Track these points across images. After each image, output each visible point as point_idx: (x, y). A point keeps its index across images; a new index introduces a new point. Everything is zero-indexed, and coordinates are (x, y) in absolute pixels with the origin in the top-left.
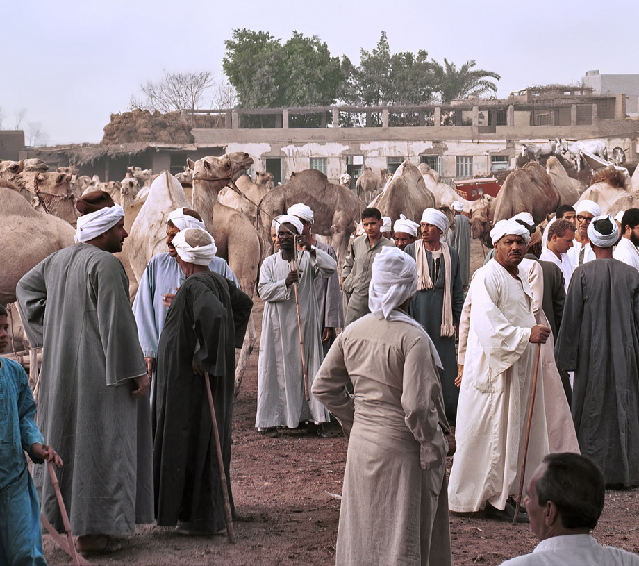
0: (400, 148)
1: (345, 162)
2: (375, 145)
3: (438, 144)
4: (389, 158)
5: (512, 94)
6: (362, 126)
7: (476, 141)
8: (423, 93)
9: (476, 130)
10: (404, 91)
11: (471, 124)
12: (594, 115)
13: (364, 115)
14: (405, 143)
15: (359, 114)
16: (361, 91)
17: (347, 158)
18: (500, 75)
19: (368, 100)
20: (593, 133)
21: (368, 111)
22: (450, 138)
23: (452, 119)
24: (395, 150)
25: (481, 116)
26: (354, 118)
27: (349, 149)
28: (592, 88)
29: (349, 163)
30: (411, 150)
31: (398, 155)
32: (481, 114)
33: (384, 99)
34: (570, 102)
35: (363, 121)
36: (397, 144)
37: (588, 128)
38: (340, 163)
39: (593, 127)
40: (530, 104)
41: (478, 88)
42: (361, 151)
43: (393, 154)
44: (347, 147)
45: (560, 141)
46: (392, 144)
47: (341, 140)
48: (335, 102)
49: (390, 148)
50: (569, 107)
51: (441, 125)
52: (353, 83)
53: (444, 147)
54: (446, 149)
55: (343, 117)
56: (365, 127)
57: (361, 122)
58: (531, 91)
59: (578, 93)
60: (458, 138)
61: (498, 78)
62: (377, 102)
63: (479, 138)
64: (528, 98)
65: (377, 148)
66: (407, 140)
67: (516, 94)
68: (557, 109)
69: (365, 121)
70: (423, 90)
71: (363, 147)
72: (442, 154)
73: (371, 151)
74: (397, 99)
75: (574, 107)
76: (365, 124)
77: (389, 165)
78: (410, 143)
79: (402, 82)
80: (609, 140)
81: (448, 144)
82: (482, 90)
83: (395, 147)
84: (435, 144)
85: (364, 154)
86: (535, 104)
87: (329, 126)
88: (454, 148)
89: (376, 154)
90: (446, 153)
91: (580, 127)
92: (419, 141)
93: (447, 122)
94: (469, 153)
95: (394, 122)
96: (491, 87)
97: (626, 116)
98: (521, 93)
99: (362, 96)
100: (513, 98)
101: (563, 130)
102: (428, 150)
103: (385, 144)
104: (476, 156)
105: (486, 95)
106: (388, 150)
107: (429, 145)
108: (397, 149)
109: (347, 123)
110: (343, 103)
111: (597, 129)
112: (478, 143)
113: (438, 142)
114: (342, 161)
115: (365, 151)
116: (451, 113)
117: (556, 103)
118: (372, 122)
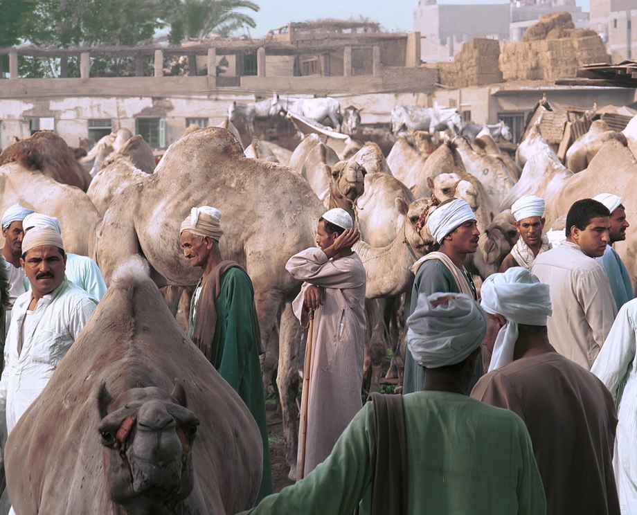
0: (106, 108)
1: (28, 126)
2: (72, 102)
3: (160, 102)
4: (91, 122)
5: (272, 32)
6: (56, 75)
7: (213, 97)
8: (141, 29)
9: (213, 81)
10: (116, 26)
11: (207, 74)
12: (376, 61)
13: (58, 60)
14: (113, 100)
15: (51, 59)
16: (53, 27)
17: (31, 122)
18: (259, 6)
19: (65, 39)
20: (376, 86)
21: (64, 56)
22: (175, 93)
23: (182, 66)
24: (99, 111)
25: (224, 62)
26: (44, 64)
27: (33, 109)
28: (378, 24)
29: (33, 128)
30: (121, 110)
31: (104, 116)
32: (224, 60)
33: (87, 39)
34: (342, 43)
35: (57, 69)
36: (102, 101)
37: (368, 79)
38: (21, 129)
39: (375, 77)
40: (293, 46)
41: (228, 23)
42: (52, 111)
43: (96, 116)
44: (30, 106)
45: (278, 97)
46: (95, 101)
47: (22, 96)
48: (18, 43)
49: (91, 107)
50: (340, 50)
51: (165, 74)
52: (42, 15)
53: (168, 105)
54: (171, 108)
55: (28, 64)
56: (60, 77)
57: (53, 70)
58: (295, 27)
59: (360, 31)
60: (188, 94)
61: (256, 8)
62: (77, 42)
63: (218, 92)
64: (292, 37)
65: (73, 106)
66: (118, 96)
67: (276, 32)
68: (328, 52)
69: (59, 68)
70: (142, 26)
71: (54, 105)
72: (165, 116)
73: (65, 112)
74: (105, 37)
75: (348, 50)
76: (59, 73)
77: (90, 130)
78: (120, 100)
79: (110, 15)
80: (396, 96)
81: (173, 101)
82: (234, 27)
83: (99, 105)
84: (156, 102)
85: (55, 116)
86: (301, 46)
87: (8, 75)
88: (182, 108)
89: (71, 115)
90: (170, 114)
91: (357, 78)
92: (134, 96)
93: (176, 71)
94: (203, 114)
95: (98, 70)
96: (247, 22)
97: (421, 62)
98: (283, 31)
99: (54, 33)
100: (272, 38)
101: (334, 82)
102: (146, 110)
103: (85, 102)
104: (213, 117)
105: (238, 33)
106: (88, 109)
107: (148, 102)
108: (102, 109)
109: (35, 72)
110: (28, 43)
111: (380, 81)
112: (216, 100)
113: (159, 99)
114: (24, 125)
115: (56, 111)
116: (182, 58)
117: (325, 44)
118: (70, 70)
